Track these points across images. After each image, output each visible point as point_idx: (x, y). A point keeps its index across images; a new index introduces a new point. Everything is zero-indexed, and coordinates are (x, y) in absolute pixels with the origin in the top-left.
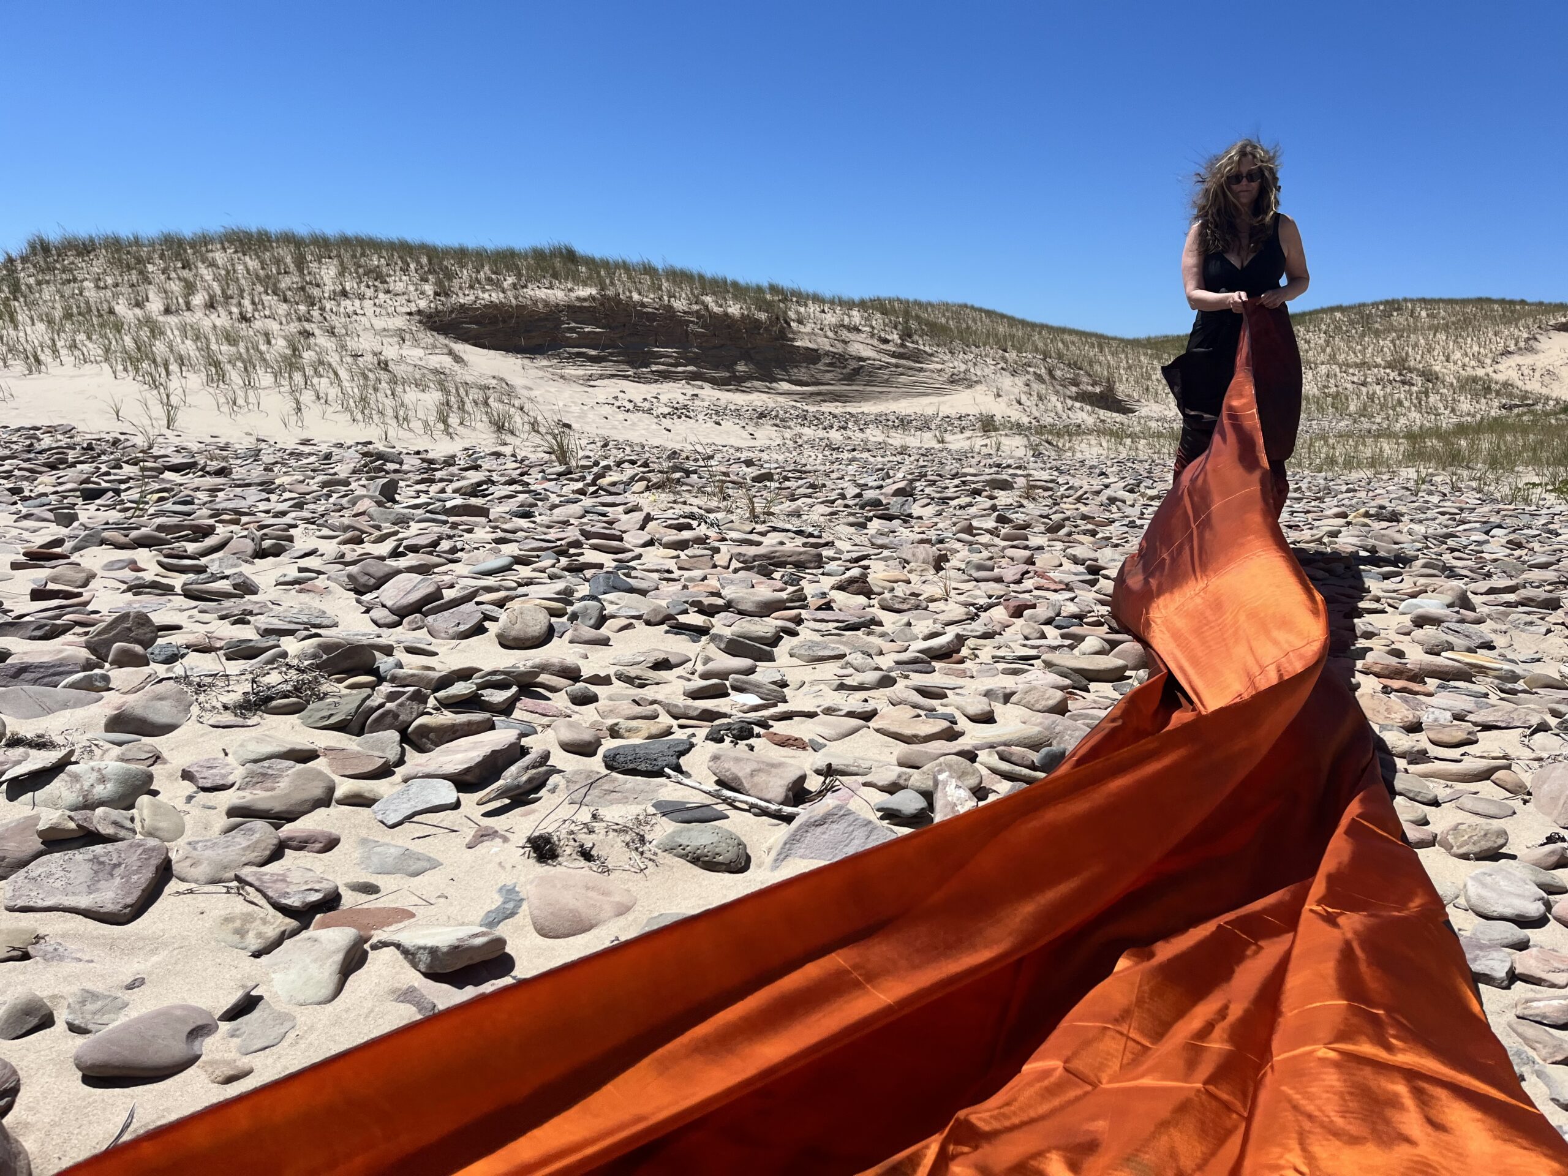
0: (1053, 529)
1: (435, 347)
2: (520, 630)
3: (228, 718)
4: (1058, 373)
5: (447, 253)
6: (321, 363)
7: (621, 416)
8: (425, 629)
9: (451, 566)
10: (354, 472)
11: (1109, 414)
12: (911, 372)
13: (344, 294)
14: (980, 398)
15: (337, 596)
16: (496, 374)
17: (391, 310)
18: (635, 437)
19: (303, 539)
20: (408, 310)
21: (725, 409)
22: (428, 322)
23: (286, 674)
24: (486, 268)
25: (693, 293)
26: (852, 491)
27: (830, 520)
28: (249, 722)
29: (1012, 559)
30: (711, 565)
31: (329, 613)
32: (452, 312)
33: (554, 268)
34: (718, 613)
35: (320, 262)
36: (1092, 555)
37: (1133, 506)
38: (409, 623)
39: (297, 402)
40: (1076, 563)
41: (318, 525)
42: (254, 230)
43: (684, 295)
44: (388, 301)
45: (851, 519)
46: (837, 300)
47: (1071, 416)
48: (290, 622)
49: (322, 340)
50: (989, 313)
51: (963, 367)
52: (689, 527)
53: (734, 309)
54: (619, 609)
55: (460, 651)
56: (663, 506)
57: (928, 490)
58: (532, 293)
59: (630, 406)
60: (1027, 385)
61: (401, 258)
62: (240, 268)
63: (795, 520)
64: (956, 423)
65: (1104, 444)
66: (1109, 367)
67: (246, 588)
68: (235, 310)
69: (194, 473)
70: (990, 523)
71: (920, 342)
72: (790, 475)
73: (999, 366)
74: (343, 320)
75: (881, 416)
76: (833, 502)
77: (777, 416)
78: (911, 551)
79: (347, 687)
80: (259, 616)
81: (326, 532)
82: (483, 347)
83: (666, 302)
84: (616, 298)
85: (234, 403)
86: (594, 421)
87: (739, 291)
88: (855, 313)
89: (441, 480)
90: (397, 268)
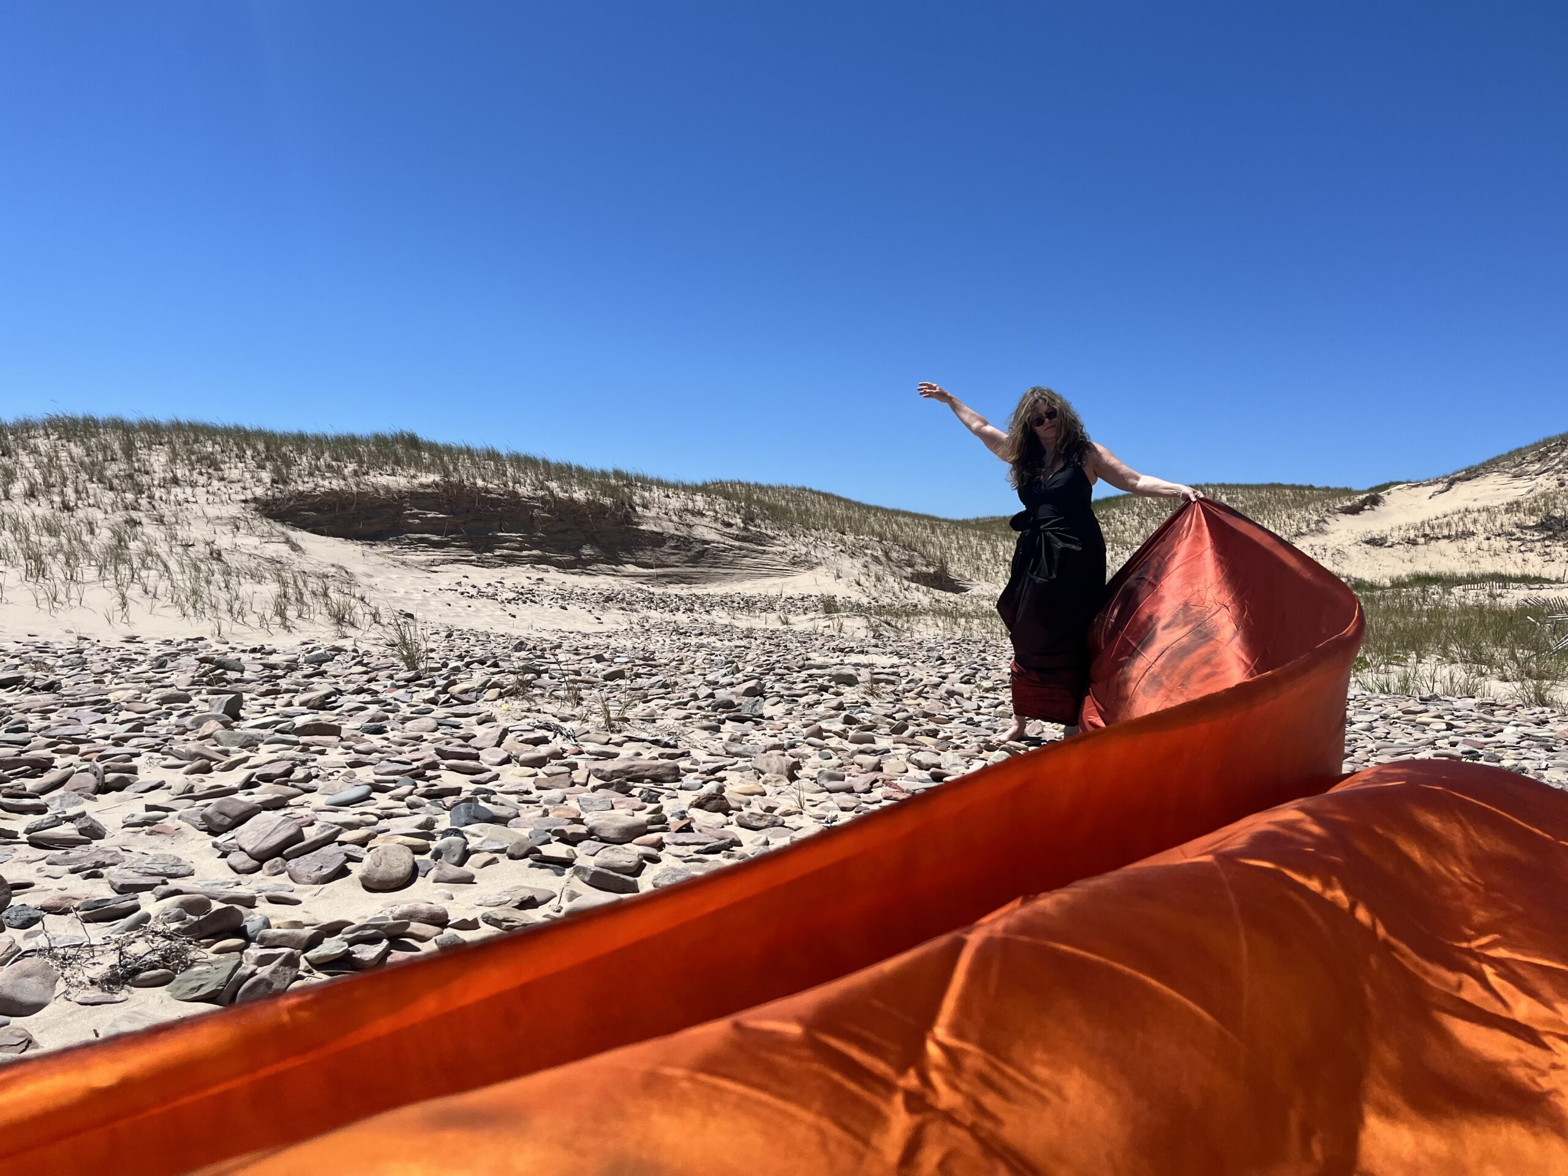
0: (898, 730)
1: (271, 535)
2: (384, 872)
3: (95, 994)
4: (894, 555)
5: (285, 439)
6: (149, 553)
7: (465, 602)
8: (286, 873)
9: (306, 797)
10: (193, 683)
11: (943, 594)
12: (754, 555)
13: (175, 481)
14: (822, 580)
15: (190, 837)
16: (335, 562)
17: (225, 497)
18: (480, 624)
19: (148, 770)
20: (243, 498)
21: (571, 593)
22: (264, 509)
23: (152, 941)
24: (326, 455)
25: (537, 479)
26: (704, 691)
27: (684, 725)
28: (118, 998)
29: (861, 766)
30: (569, 783)
31: (185, 859)
32: (289, 500)
33: (396, 455)
34: (581, 841)
35: (150, 449)
36: (935, 760)
37: (970, 699)
38: (270, 868)
39: (123, 597)
40: (921, 768)
41: (163, 754)
42: (81, 417)
43: (528, 481)
44: (222, 488)
45: (705, 723)
46: (680, 486)
47: (908, 596)
48: (146, 874)
49: (150, 529)
50: (827, 496)
51: (804, 550)
52: (544, 741)
53: (580, 495)
54: (482, 843)
55: (324, 897)
56: (517, 715)
57: (778, 687)
58: (373, 480)
59: (474, 592)
60: (866, 567)
61: (237, 444)
62: (63, 455)
63: (649, 726)
64: (799, 604)
65: (940, 624)
66: (941, 547)
67: (93, 833)
68: (57, 499)
69: (21, 689)
70: (838, 726)
71: (763, 526)
72: (641, 671)
73: (838, 549)
74: (174, 508)
75: (726, 597)
76: (686, 704)
77: (623, 599)
78: (765, 761)
79: (215, 952)
80: (112, 868)
81: (172, 760)
82: (322, 534)
83: (511, 488)
84: (460, 484)
85: (55, 599)
86: (437, 609)
87: (584, 476)
88: (698, 497)
89: (287, 691)
90: (233, 455)
